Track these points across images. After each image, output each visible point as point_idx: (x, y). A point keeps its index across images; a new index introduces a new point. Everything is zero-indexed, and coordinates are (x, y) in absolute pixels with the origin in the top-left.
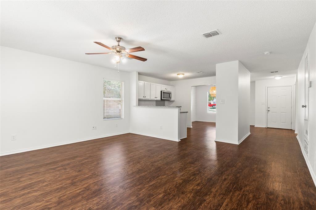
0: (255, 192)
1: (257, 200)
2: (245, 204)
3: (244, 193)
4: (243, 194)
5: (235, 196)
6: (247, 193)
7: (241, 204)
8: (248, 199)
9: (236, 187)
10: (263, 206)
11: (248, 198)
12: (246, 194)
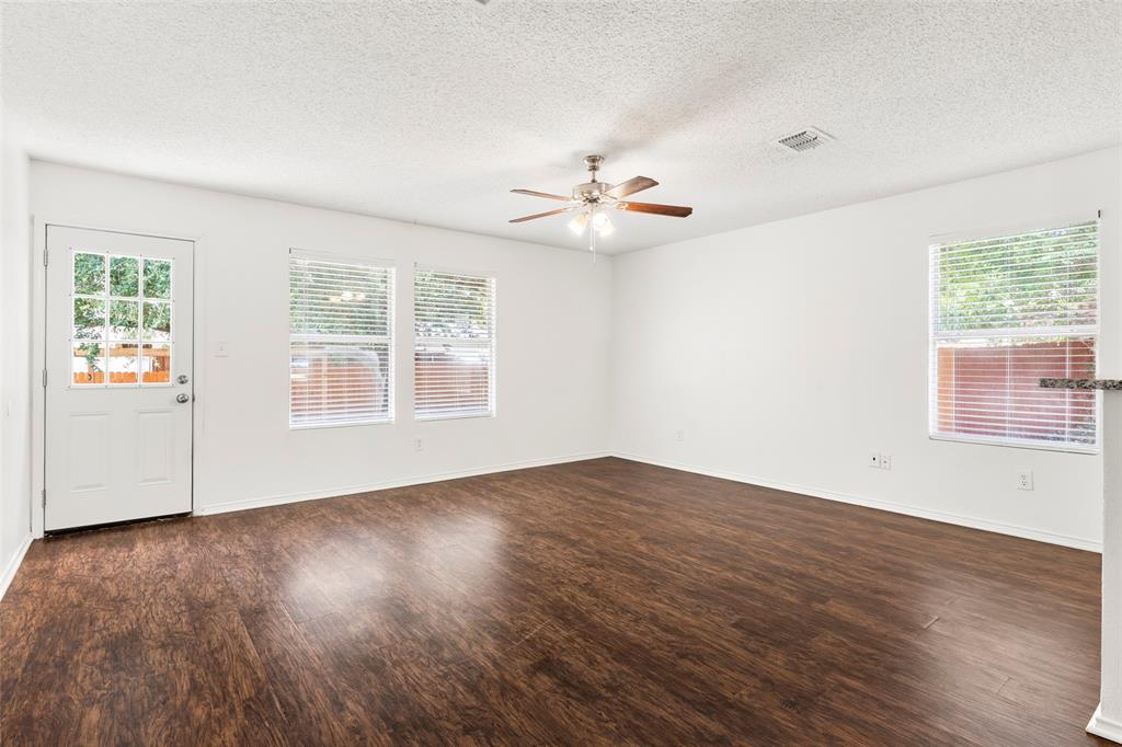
0: (193, 739)
1: (172, 713)
2: (200, 675)
3: (227, 707)
4: (228, 699)
5: (246, 677)
6: (216, 712)
7: (211, 669)
8: (201, 698)
9: (272, 705)
10: (146, 705)
11: (205, 699)
12: (215, 707)
